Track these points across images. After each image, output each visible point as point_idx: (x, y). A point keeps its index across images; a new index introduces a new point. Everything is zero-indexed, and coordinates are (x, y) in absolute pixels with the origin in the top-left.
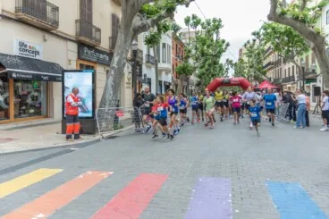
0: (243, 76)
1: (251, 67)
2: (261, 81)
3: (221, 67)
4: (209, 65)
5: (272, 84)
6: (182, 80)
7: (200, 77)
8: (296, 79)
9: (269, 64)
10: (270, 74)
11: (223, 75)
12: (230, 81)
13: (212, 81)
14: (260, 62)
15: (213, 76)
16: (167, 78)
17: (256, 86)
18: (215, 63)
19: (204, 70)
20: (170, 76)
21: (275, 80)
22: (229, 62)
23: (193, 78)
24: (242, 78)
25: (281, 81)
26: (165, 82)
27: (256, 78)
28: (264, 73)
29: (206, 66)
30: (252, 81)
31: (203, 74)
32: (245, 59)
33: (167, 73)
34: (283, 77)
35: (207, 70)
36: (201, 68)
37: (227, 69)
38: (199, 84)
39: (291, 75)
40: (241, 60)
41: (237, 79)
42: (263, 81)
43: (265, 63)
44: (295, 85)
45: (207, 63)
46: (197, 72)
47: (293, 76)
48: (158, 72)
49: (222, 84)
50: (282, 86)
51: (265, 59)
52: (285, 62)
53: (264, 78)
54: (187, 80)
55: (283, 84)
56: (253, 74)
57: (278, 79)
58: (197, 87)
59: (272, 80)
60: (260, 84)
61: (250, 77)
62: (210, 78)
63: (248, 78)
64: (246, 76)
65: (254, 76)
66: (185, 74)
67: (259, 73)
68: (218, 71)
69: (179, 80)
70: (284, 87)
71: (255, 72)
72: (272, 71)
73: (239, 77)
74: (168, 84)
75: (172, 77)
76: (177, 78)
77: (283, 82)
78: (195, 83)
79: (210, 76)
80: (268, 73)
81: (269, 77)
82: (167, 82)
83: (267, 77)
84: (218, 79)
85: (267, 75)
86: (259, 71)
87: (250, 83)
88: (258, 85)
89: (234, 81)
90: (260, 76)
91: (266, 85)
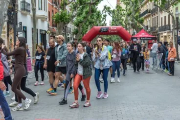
0: (121, 24)
1: (129, 15)
2: (139, 30)
3: (99, 15)
4: (87, 13)
5: (149, 33)
6: (59, 29)
7: (77, 25)
8: (172, 28)
9: (146, 12)
10: (148, 22)
11: (100, 22)
14: (137, 10)
15: (90, 23)
16: (43, 26)
17: (134, 34)
18: (93, 11)
19: (81, 18)
20: (46, 23)
22: (107, 9)
23: (71, 26)
24: (120, 27)
25: (157, 29)
26: (41, 30)
27: (134, 26)
28: (142, 22)
29: (84, 13)
30: (129, 28)
31: (81, 22)
32: (123, 6)
33: (43, 21)
34: (160, 25)
35: (84, 18)
36: (79, 15)
37: (105, 16)
38: (76, 33)
39: (167, 23)
40: (118, 7)
41: (115, 27)
42: (141, 29)
43: (142, 11)
44: (171, 34)
45: (84, 10)
46: (74, 19)
47: (169, 25)
48: (34, 20)
50: (158, 35)
51: (142, 6)
52: (161, 11)
53: (142, 26)
54: (65, 29)
55: (159, 32)
56: (130, 22)
57: (155, 27)
58: (73, 35)
59: (149, 29)
60: (137, 32)
61: (128, 25)
62: (87, 26)
63: (126, 26)
64: (124, 24)
65: (132, 25)
66: (63, 22)
67: (136, 21)
68: (95, 18)
69: (55, 28)
70: (161, 36)
71: (132, 21)
72: (150, 19)
73: (117, 25)
74: (44, 32)
75: (48, 24)
76: (53, 26)
77: (160, 30)
78: (72, 31)
79: (87, 23)
80: (145, 21)
81: (146, 25)
82: (43, 30)
83: (144, 26)
84: (96, 27)
85: (144, 23)
86: (137, 19)
87: (128, 32)
88: (136, 33)
89: (112, 30)
90: (138, 24)
91: (143, 34)
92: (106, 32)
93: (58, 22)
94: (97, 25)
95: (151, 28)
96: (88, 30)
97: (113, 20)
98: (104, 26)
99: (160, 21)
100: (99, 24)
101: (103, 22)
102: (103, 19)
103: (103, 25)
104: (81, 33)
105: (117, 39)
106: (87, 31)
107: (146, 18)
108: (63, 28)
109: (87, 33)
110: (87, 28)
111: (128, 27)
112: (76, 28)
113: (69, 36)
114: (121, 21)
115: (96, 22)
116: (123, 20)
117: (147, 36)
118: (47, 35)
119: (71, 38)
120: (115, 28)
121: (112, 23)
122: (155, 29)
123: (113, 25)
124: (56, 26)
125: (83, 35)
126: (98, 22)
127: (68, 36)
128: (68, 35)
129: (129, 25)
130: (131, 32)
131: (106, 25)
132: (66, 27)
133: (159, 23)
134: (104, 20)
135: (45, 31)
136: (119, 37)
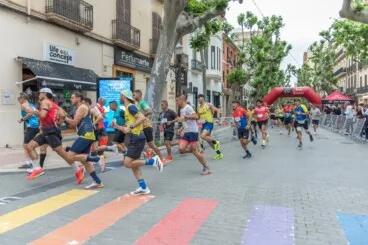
0: (308, 85)
1: (318, 74)
2: (331, 92)
3: (281, 75)
4: (267, 72)
5: (344, 95)
6: (234, 90)
7: (256, 86)
9: (341, 70)
10: (342, 83)
11: (283, 84)
12: (292, 90)
13: (270, 91)
14: (329, 68)
15: (271, 84)
16: (217, 87)
17: (324, 96)
18: (274, 70)
19: (260, 78)
20: (220, 84)
21: (348, 90)
22: (291, 68)
23: (248, 88)
24: (307, 87)
25: (355, 90)
26: (214, 92)
27: (325, 88)
28: (335, 82)
29: (264, 73)
30: (319, 91)
31: (260, 83)
32: (311, 65)
33: (216, 82)
34: (358, 86)
35: (264, 78)
36: (258, 75)
37: (289, 77)
38: (254, 95)
40: (306, 66)
41: (301, 88)
42: (333, 91)
43: (336, 69)
45: (264, 69)
46: (252, 80)
48: (206, 81)
49: (283, 94)
50: (356, 98)
51: (335, 64)
52: (360, 68)
53: (335, 87)
54: (241, 89)
55: (358, 95)
56: (320, 82)
57: (352, 89)
58: (251, 98)
59: (344, 90)
60: (329, 95)
62: (268, 87)
63: (314, 88)
64: (312, 85)
65: (322, 86)
66: (238, 82)
67: (327, 82)
68: (277, 79)
69: (230, 90)
70: (359, 99)
71: (323, 81)
72: (345, 79)
73: (303, 86)
74: (217, 94)
75: (222, 86)
76: (228, 87)
77: (358, 92)
78: (249, 93)
80: (339, 81)
81: (340, 86)
82: (216, 92)
83: (337, 87)
84: (277, 89)
85: (338, 84)
86: (328, 79)
88: (327, 96)
89: (297, 92)
90: (329, 85)
92: (290, 94)
93: (233, 82)
94: (279, 86)
99: (358, 81)
103: (286, 86)
107: (340, 77)
111: (317, 89)
112: (254, 89)
113: (247, 99)
114: (309, 82)
116: (311, 81)
117: (341, 98)
118: (221, 98)
119: (249, 101)
120: (301, 90)
122: (352, 91)
123: (298, 86)
124: (231, 88)
126: (280, 83)
129: (318, 87)
130: (322, 94)
131: (290, 86)
132: (242, 87)
133: (357, 84)
134: (288, 81)
136: (306, 101)
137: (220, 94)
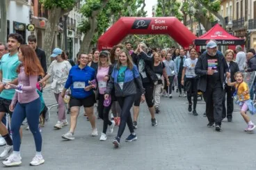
0: (174, 12)
2: (210, 25)
5: (230, 31)
6: (53, 21)
7: (89, 14)
11: (134, 8)
12: (148, 23)
15: (114, 10)
17: (199, 33)
20: (26, 10)
23: (76, 17)
24: (173, 18)
25: (246, 23)
26: (15, 24)
27: (200, 18)
28: (215, 10)
30: (191, 22)
31: (96, 8)
33: (19, 5)
34: (251, 16)
38: (86, 29)
41: (162, 20)
42: (214, 24)
50: (248, 35)
53: (215, 18)
54: (64, 21)
55: (250, 31)
56: (194, 9)
57: (242, 20)
58: (81, 34)
59: (230, 23)
60: (207, 30)
61: (188, 16)
62: (108, 15)
63: (185, 18)
64: (181, 13)
65: (196, 15)
66: (59, 9)
67: (204, 8)
68: (124, 1)
69: (44, 20)
70: (253, 37)
71: (197, 7)
72: (231, 4)
73: (166, 15)
74: (21, 27)
75: (30, 12)
76: (40, 14)
77: (251, 26)
78: (77, 24)
79: (109, 11)
80: (222, 8)
81: (223, 16)
82: (20, 24)
83: (220, 17)
84: (125, 19)
85: (220, 13)
86: (205, 4)
87: (189, 28)
88: (204, 32)
89: (156, 25)
90: (208, 14)
91: (219, 34)
92: (146, 29)
93: (50, 8)
94: (128, 15)
95: (233, 22)
96: (110, 25)
97: (159, 6)
98: (141, 17)
99: (250, 8)
100: (131, 13)
101: (139, 9)
102: (140, 2)
103: (139, 15)
104: (96, 30)
105: (168, 42)
106: (106, 26)
107: (223, 1)
108: (61, 21)
109: (107, 29)
110: (108, 21)
111: (188, 19)
112: (86, 19)
113: (72, 36)
114: (175, 7)
115: (126, 9)
116: (179, 5)
117: (225, 37)
118: (28, 34)
119: (76, 40)
120: (164, 22)
121: (157, 10)
122: (242, 25)
123: (159, 14)
124: (46, 16)
125: (100, 34)
126: (129, 8)
127: (69, 36)
128: (70, 33)
129: (190, 16)
130: (195, 28)
131: (144, 14)
132: (66, 17)
133: (249, 13)
134: (142, 5)
135: (24, 25)
136: (170, 39)
137: (26, 27)
